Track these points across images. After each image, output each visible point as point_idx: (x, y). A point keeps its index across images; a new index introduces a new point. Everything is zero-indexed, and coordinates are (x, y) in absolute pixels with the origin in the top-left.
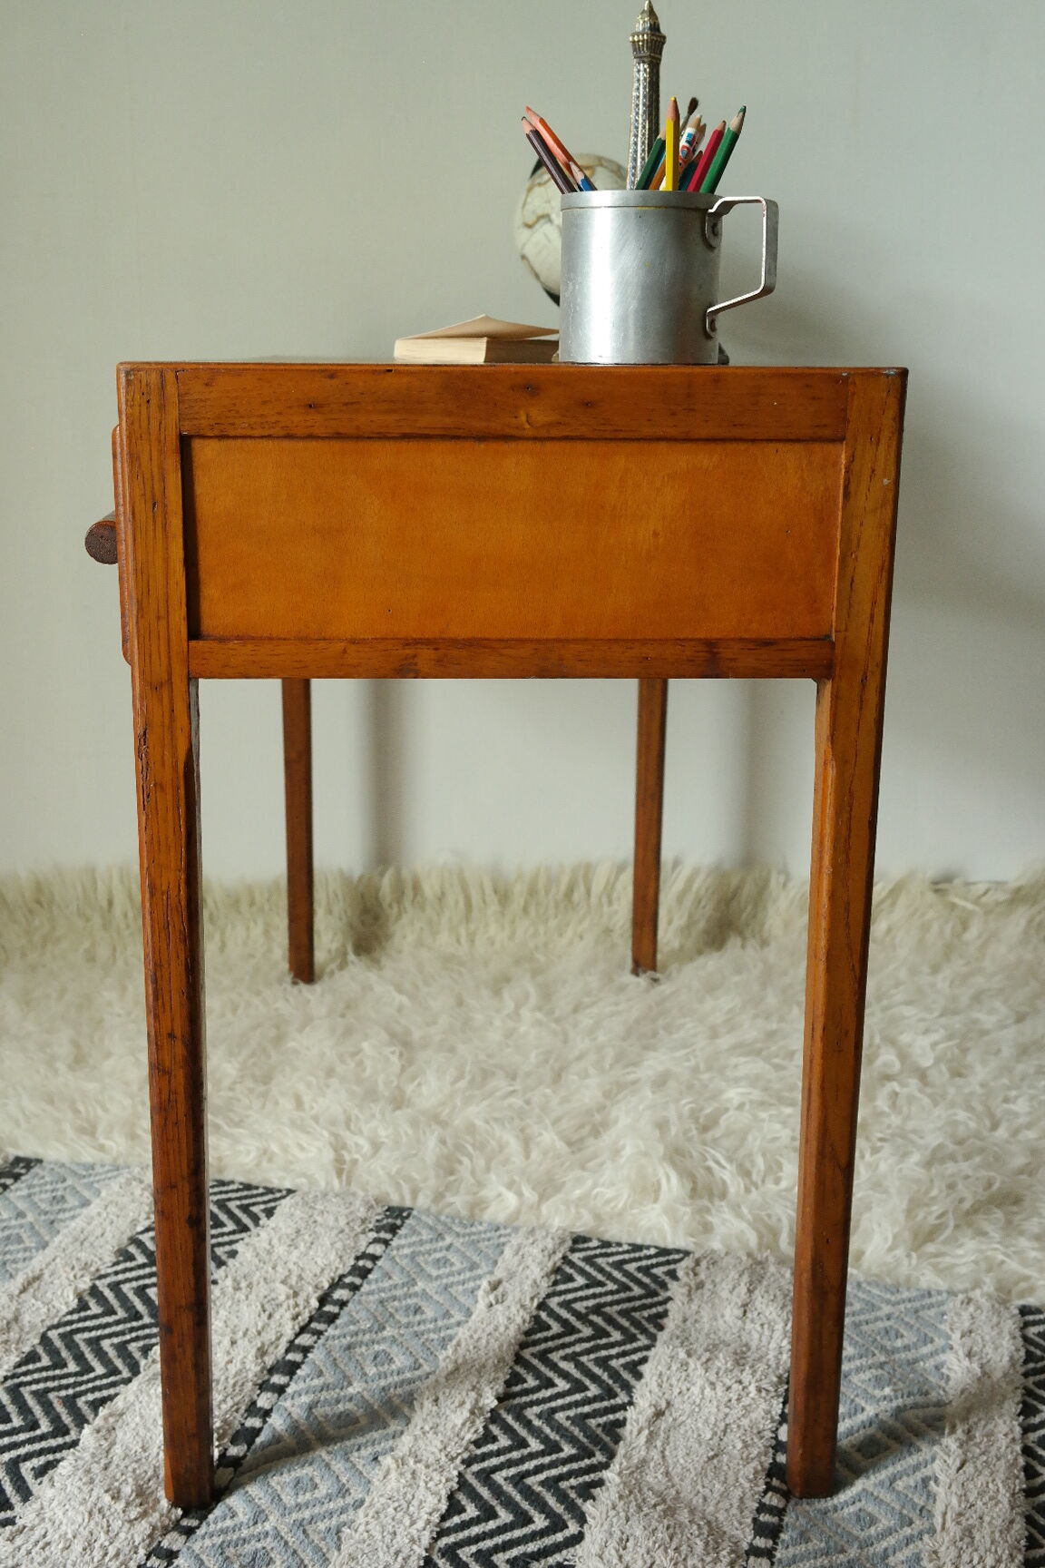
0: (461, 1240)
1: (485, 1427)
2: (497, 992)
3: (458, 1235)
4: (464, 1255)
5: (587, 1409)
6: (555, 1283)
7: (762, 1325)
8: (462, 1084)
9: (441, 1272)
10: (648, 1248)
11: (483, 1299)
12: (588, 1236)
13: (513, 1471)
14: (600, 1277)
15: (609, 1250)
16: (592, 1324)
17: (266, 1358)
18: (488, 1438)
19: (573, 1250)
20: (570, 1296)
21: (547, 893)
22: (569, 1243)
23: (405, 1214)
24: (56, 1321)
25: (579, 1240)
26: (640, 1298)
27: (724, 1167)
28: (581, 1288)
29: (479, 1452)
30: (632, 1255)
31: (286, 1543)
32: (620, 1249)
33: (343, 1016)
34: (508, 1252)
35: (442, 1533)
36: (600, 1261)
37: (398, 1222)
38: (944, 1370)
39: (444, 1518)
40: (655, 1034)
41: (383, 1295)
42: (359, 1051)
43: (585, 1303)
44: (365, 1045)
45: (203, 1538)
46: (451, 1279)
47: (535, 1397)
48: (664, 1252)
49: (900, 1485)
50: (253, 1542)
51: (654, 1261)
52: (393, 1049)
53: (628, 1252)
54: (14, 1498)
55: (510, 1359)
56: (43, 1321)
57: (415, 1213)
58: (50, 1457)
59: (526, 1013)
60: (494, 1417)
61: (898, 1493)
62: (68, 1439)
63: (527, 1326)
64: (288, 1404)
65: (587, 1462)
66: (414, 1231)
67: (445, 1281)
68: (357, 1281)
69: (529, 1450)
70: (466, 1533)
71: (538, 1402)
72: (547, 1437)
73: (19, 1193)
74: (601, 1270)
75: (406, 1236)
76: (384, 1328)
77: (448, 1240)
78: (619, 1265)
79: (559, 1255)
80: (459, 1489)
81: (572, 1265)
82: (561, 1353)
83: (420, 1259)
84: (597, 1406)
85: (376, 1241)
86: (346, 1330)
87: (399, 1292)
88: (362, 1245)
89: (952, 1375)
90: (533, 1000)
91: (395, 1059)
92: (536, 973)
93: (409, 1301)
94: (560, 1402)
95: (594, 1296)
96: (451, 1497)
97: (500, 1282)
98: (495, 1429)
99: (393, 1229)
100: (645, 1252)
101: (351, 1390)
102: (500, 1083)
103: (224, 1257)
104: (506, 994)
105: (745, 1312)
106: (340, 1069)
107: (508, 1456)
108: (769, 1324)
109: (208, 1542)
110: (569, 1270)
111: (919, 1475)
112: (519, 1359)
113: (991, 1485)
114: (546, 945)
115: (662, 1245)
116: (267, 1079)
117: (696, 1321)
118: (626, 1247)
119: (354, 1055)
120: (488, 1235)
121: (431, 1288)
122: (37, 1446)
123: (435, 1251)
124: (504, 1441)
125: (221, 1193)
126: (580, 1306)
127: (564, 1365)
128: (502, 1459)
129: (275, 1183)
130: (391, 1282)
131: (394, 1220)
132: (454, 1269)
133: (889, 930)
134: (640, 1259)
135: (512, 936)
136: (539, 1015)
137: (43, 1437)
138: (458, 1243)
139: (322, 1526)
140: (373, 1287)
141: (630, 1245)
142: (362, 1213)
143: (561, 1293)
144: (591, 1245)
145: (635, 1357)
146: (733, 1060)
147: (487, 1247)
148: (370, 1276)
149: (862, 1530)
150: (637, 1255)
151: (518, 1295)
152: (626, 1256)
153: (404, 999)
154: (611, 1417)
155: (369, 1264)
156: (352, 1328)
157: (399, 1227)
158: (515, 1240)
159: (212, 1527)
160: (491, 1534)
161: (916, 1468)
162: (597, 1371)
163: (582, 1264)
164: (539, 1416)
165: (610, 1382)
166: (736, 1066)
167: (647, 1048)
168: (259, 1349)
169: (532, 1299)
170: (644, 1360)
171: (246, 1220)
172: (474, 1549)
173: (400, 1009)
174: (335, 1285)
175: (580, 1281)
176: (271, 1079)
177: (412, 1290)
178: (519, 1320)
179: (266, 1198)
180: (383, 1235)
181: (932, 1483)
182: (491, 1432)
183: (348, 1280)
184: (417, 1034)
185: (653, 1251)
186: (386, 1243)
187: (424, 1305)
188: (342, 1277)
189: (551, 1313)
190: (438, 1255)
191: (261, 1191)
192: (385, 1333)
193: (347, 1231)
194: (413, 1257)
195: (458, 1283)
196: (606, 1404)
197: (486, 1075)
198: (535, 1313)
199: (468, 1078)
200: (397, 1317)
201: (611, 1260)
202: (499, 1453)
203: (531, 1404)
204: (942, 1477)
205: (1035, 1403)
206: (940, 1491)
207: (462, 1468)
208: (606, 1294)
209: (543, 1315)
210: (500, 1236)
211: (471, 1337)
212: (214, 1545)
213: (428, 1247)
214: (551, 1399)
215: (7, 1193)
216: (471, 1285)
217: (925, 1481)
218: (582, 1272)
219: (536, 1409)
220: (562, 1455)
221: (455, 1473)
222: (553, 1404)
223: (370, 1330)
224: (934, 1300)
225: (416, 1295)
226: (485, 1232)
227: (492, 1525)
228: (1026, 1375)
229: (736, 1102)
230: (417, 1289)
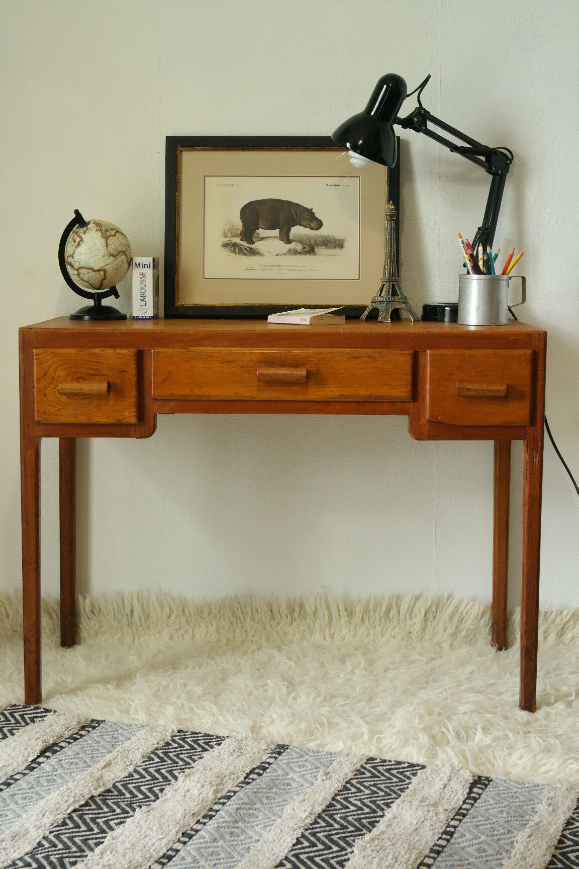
0: (312, 758)
1: (315, 819)
2: (343, 662)
3: (311, 756)
4: (313, 764)
5: (362, 816)
6: (356, 775)
7: (452, 792)
8: (319, 700)
9: (301, 769)
10: (404, 763)
11: (320, 777)
12: (374, 757)
13: (326, 833)
14: (378, 774)
15: (385, 764)
16: (371, 789)
18: (316, 822)
19: (366, 763)
20: (362, 780)
22: (365, 760)
23: (285, 747)
25: (370, 759)
26: (396, 782)
28: (368, 777)
29: (311, 827)
30: (396, 766)
31: (226, 850)
32: (390, 763)
33: (258, 670)
34: (334, 763)
35: (292, 850)
36: (380, 768)
37: (282, 750)
38: (536, 810)
39: (294, 845)
40: (427, 683)
41: (273, 778)
42: (266, 684)
43: (369, 783)
44: (269, 681)
45: (191, 845)
46: (306, 772)
47: (339, 812)
48: (411, 765)
49: (501, 842)
50: (212, 848)
51: (406, 770)
52: (283, 683)
53: (394, 765)
54: (108, 830)
57: (290, 747)
58: (122, 820)
59: (357, 671)
60: (320, 816)
61: (499, 844)
62: (129, 815)
63: (340, 788)
64: (227, 808)
65: (359, 833)
66: (289, 754)
67: (303, 773)
68: (261, 772)
69: (334, 827)
70: (304, 850)
71: (340, 813)
72: (343, 824)
73: (95, 734)
74: (379, 772)
75: (285, 756)
76: (273, 788)
77: (306, 757)
78: (388, 771)
79: (359, 765)
80: (301, 837)
81: (365, 768)
82: (355, 798)
83: (292, 765)
84: (367, 815)
85: (270, 757)
86: (255, 787)
87: (281, 778)
88: (264, 758)
89: (539, 811)
90: (362, 666)
91: (284, 688)
92: (365, 654)
93: (285, 781)
94: (351, 814)
95: (374, 781)
96: (297, 839)
97: (329, 773)
98: (319, 820)
99: (279, 753)
100: (403, 765)
101: (255, 806)
102: (340, 701)
103: (196, 759)
104: (348, 663)
105: (445, 787)
106: (255, 692)
107: (324, 829)
108: (456, 791)
109: (192, 847)
110: (363, 770)
111: (510, 840)
112: (333, 799)
113: (540, 843)
114: (374, 641)
115: (411, 761)
116: (217, 695)
117: (421, 790)
118: (393, 763)
119: (262, 687)
120: (326, 756)
121: (295, 776)
122: (116, 817)
123: (299, 762)
124: (323, 824)
125: (195, 737)
126: (367, 784)
127: (355, 802)
128: (322, 829)
129: (221, 734)
130: (277, 773)
131: (280, 749)
132: (308, 768)
134: (399, 768)
135: (355, 636)
136: (364, 672)
137: (118, 814)
138: (311, 759)
139: (241, 847)
140: (269, 775)
141: (395, 761)
142: (265, 747)
143: (358, 778)
144: (376, 761)
145: (389, 801)
146: (467, 695)
147: (325, 761)
148: (267, 770)
149: (479, 853)
150: (398, 766)
151: (337, 777)
152: (393, 767)
153: (292, 664)
154: (373, 819)
155: (267, 766)
156: (258, 786)
157: (282, 753)
158: (338, 759)
159: (194, 842)
160: (315, 852)
161: (511, 838)
162: (370, 804)
163: (371, 769)
164: (340, 818)
165: (375, 808)
166: (468, 698)
167: (422, 688)
169: (344, 779)
170: (392, 803)
171: (207, 747)
172: (306, 855)
173: (290, 667)
174: (252, 772)
175: (368, 775)
176: (219, 696)
177: (287, 777)
178: (336, 786)
179: (217, 740)
180: (274, 755)
181: (515, 843)
182: (317, 821)
183: (257, 771)
184: (297, 679)
185: (406, 765)
186: (276, 758)
187: (292, 783)
188: (254, 769)
189: (352, 785)
190: (300, 763)
191: (214, 737)
192: (273, 790)
193: (257, 754)
194: (288, 764)
195: (309, 773)
196: (372, 815)
197: (332, 697)
198: (344, 784)
199: (322, 697)
200: (279, 786)
201: (385, 768)
202: (320, 827)
203: (337, 814)
204: (520, 841)
205: (574, 822)
206: (517, 845)
207: (303, 831)
208: (380, 780)
209: (348, 786)
210: (332, 757)
211: (313, 791)
212: (195, 848)
213: (296, 760)
214: (346, 812)
215: (90, 734)
216: (315, 774)
217: (512, 842)
218: (370, 771)
219: (339, 815)
220: (349, 830)
221: (300, 832)
222: (348, 814)
223: (266, 788)
224: (540, 788)
225: (289, 779)
226: (325, 755)
227: (315, 849)
228: (574, 813)
229: (462, 711)
230: (289, 777)
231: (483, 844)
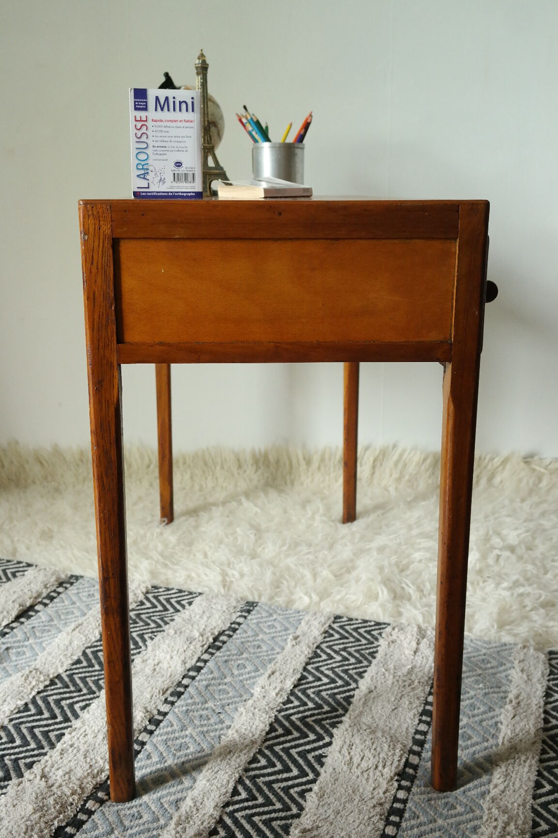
0: (281, 617)
1: (288, 697)
2: (304, 507)
3: (280, 615)
4: (282, 624)
5: (336, 691)
6: (325, 637)
7: (423, 658)
8: (285, 548)
9: (271, 631)
10: (371, 621)
11: (290, 643)
12: (341, 615)
13: (300, 715)
14: (347, 635)
15: (352, 622)
16: (341, 655)
17: (186, 665)
18: (289, 701)
19: (334, 622)
20: (331, 643)
21: (330, 460)
22: (332, 619)
23: (255, 605)
24: (89, 645)
25: (337, 618)
26: (365, 645)
27: (410, 587)
28: (337, 640)
29: (284, 707)
30: (363, 625)
31: (195, 740)
32: (357, 622)
33: (228, 516)
34: (303, 623)
35: (266, 740)
36: (347, 628)
37: (251, 608)
38: (510, 678)
39: (267, 733)
40: (380, 528)
41: (243, 640)
42: (236, 532)
43: (339, 647)
44: (238, 530)
45: (158, 736)
46: (275, 634)
47: (312, 685)
48: (378, 624)
49: (484, 724)
50: (180, 739)
51: (373, 628)
52: (251, 531)
53: (361, 623)
54: (72, 718)
55: (301, 670)
56: (83, 644)
57: (259, 604)
58: (88, 702)
59: (317, 517)
60: (292, 693)
61: (483, 727)
62: (95, 695)
63: (310, 656)
64: (197, 684)
65: (335, 713)
66: (259, 612)
67: (272, 635)
68: (231, 633)
69: (308, 707)
70: (278, 740)
71: (313, 687)
72: (317, 702)
73: (73, 592)
74: (347, 632)
75: (255, 615)
76: (243, 654)
77: (275, 616)
78: (356, 630)
79: (327, 625)
80: (275, 722)
81: (333, 629)
82: (326, 667)
83: (261, 625)
84: (341, 689)
85: (240, 616)
86: (225, 654)
87: (250, 639)
88: (234, 619)
89: (513, 680)
90: (321, 511)
91: (252, 536)
92: (322, 499)
93: (255, 643)
94: (324, 687)
95: (343, 643)
96: (271, 725)
97: (298, 637)
98: (292, 698)
99: (249, 611)
100: (369, 624)
101: (226, 680)
102: (304, 549)
103: (168, 621)
104: (308, 508)
106: (226, 540)
107: (298, 709)
108: (426, 657)
109: (159, 738)
110: (331, 632)
111: (493, 721)
112: (305, 669)
113: (527, 726)
114: (329, 486)
115: (378, 621)
116: (190, 544)
117: (392, 655)
118: (360, 621)
119: (232, 534)
120: (294, 615)
121: (266, 638)
122: (81, 698)
123: (268, 621)
124: (296, 703)
125: (167, 594)
126: (336, 648)
127: (327, 672)
128: (295, 710)
129: (194, 590)
130: (247, 635)
131: (250, 607)
132: (277, 630)
133: (501, 482)
134: (366, 627)
135: (312, 481)
136: (324, 518)
137: (84, 695)
138: (279, 618)
139: (212, 734)
140: (239, 636)
141: (362, 620)
142: (234, 604)
143: (327, 642)
144: (343, 620)
145: (361, 670)
146: (418, 541)
147: (293, 620)
148: (237, 632)
149: (464, 741)
150: (365, 625)
151: (307, 641)
152: (360, 625)
153: (258, 510)
154: (347, 694)
155: (237, 627)
156: (228, 653)
157: (252, 611)
158: (307, 618)
159: (162, 731)
160: (290, 741)
161: (492, 718)
162: (342, 675)
163: (338, 629)
164: (314, 693)
165: (348, 679)
166: (419, 543)
167: (377, 534)
168: (183, 661)
169: (313, 644)
170: (365, 671)
171: (178, 607)
172: (281, 747)
173: (256, 514)
174: (222, 633)
175: (337, 636)
176: (192, 544)
177: (257, 639)
178: (306, 653)
179: (189, 597)
180: (244, 614)
181: (499, 724)
182: (290, 699)
183: (227, 633)
184: (263, 526)
185: (373, 623)
186: (245, 617)
187: (262, 645)
188: (224, 631)
189: (322, 650)
190: (270, 623)
191: (186, 593)
192: (243, 656)
193: (227, 611)
194: (258, 624)
195: (279, 636)
196: (345, 688)
197: (297, 544)
198: (314, 650)
199: (287, 545)
200: (249, 649)
201: (352, 627)
202: (294, 708)
203: (310, 688)
204: (504, 722)
205: (552, 692)
206: (503, 728)
207: (276, 713)
208: (349, 643)
209: (319, 651)
210: (299, 616)
211: (284, 659)
212: (162, 740)
213: (265, 619)
214: (319, 686)
215: (67, 591)
216: (285, 637)
217: (496, 723)
218: (338, 632)
219: (312, 690)
220: (324, 710)
221: (273, 715)
222: (321, 688)
223: (236, 654)
224: (507, 647)
225: (258, 640)
226: (293, 614)
227: (290, 737)
228: (549, 681)
229: (418, 559)
230: (259, 638)
231: (466, 728)
